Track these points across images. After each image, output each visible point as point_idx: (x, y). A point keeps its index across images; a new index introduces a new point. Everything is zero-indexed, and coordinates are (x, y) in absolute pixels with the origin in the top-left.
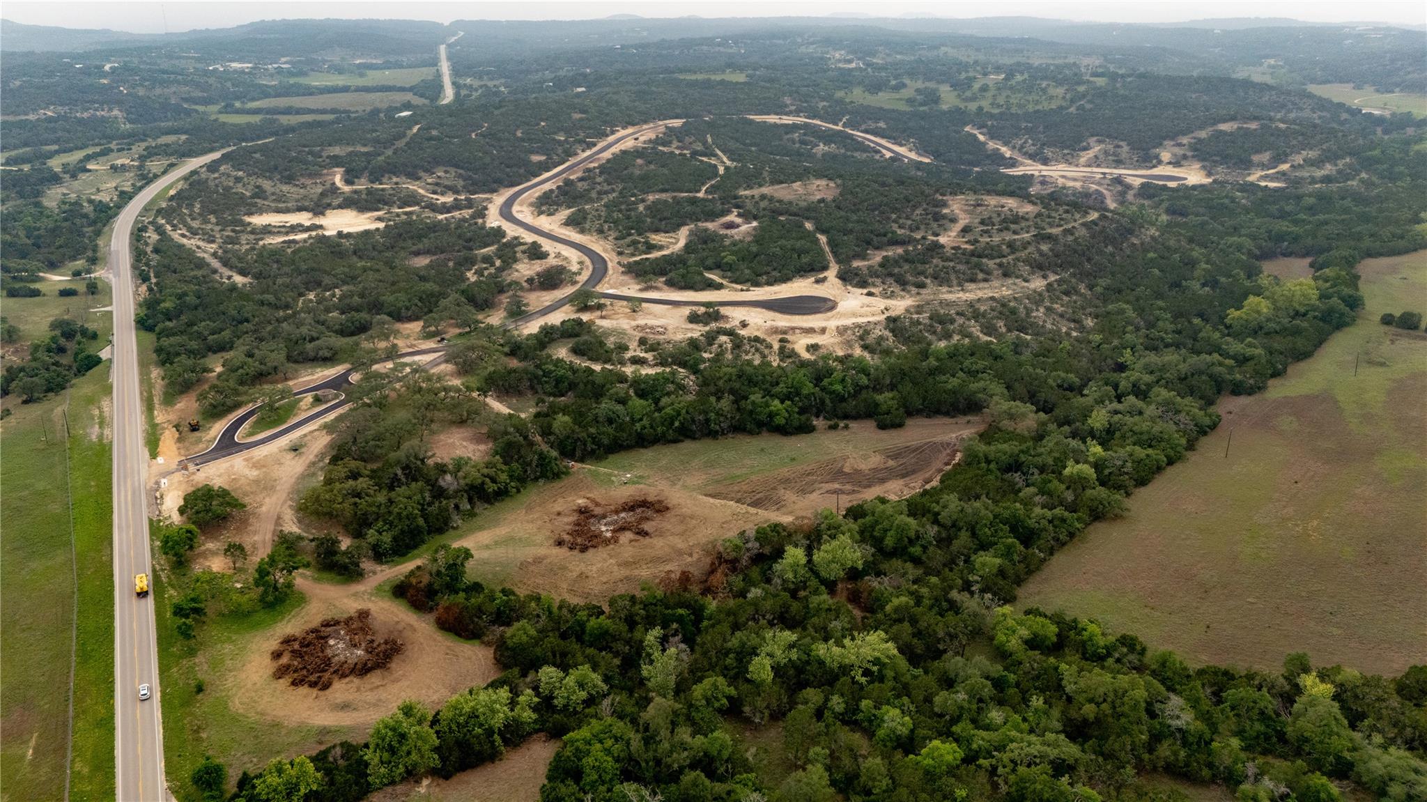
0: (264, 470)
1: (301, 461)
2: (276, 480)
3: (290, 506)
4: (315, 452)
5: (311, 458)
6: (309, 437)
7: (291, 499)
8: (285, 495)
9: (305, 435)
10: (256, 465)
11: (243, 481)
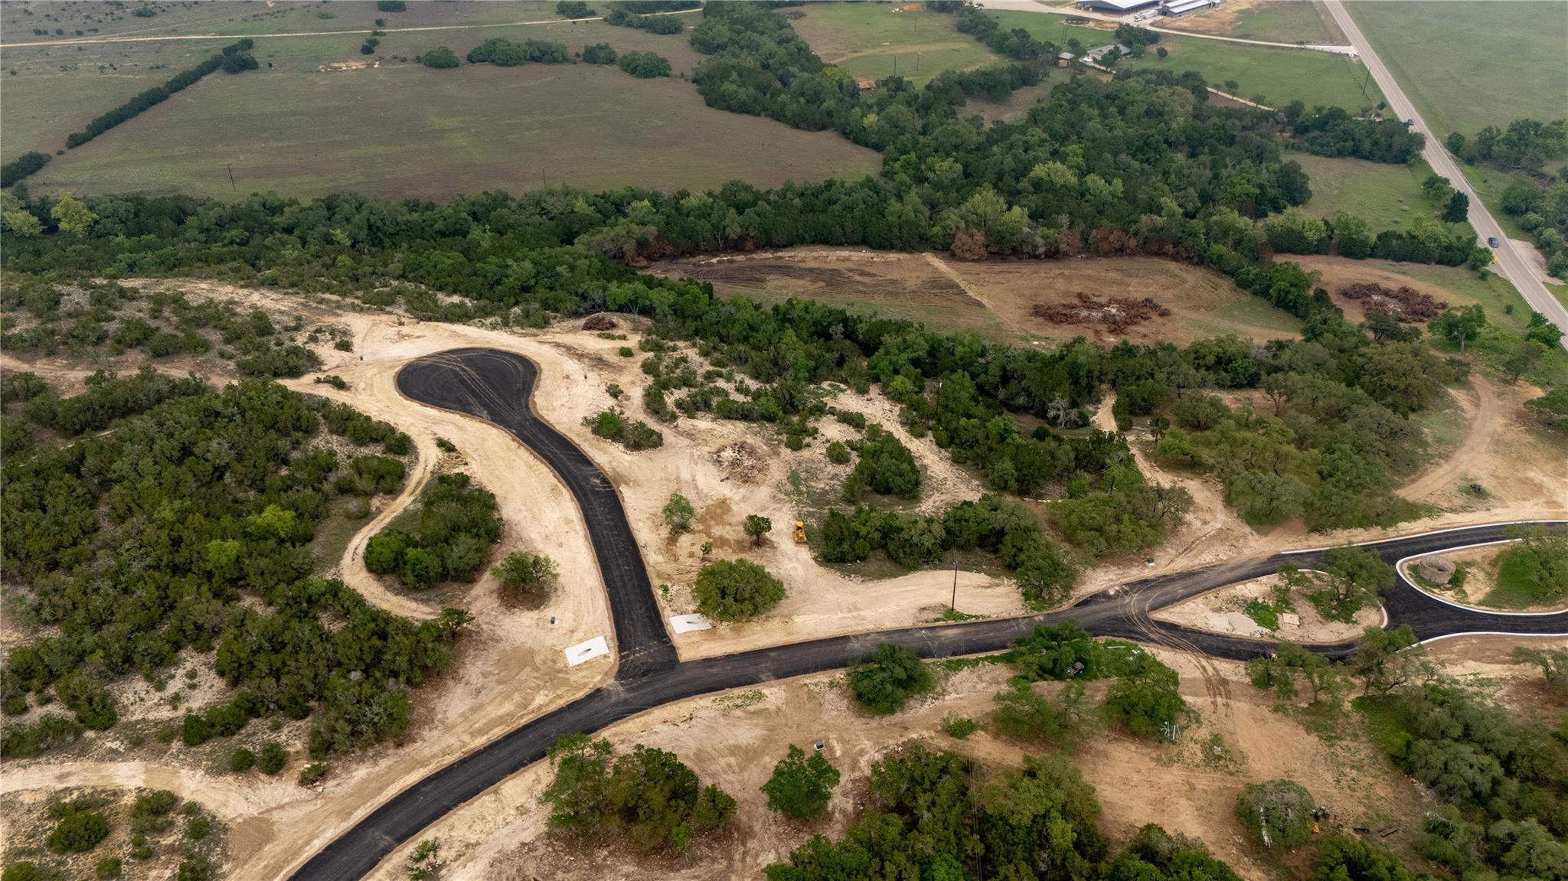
0: (1519, 475)
1: (1463, 468)
2: (1496, 452)
3: (1463, 411)
4: (1441, 471)
5: (1446, 467)
6: (1458, 502)
7: (1464, 419)
8: (1476, 426)
9: (1464, 509)
10: (1537, 490)
11: (1549, 467)
